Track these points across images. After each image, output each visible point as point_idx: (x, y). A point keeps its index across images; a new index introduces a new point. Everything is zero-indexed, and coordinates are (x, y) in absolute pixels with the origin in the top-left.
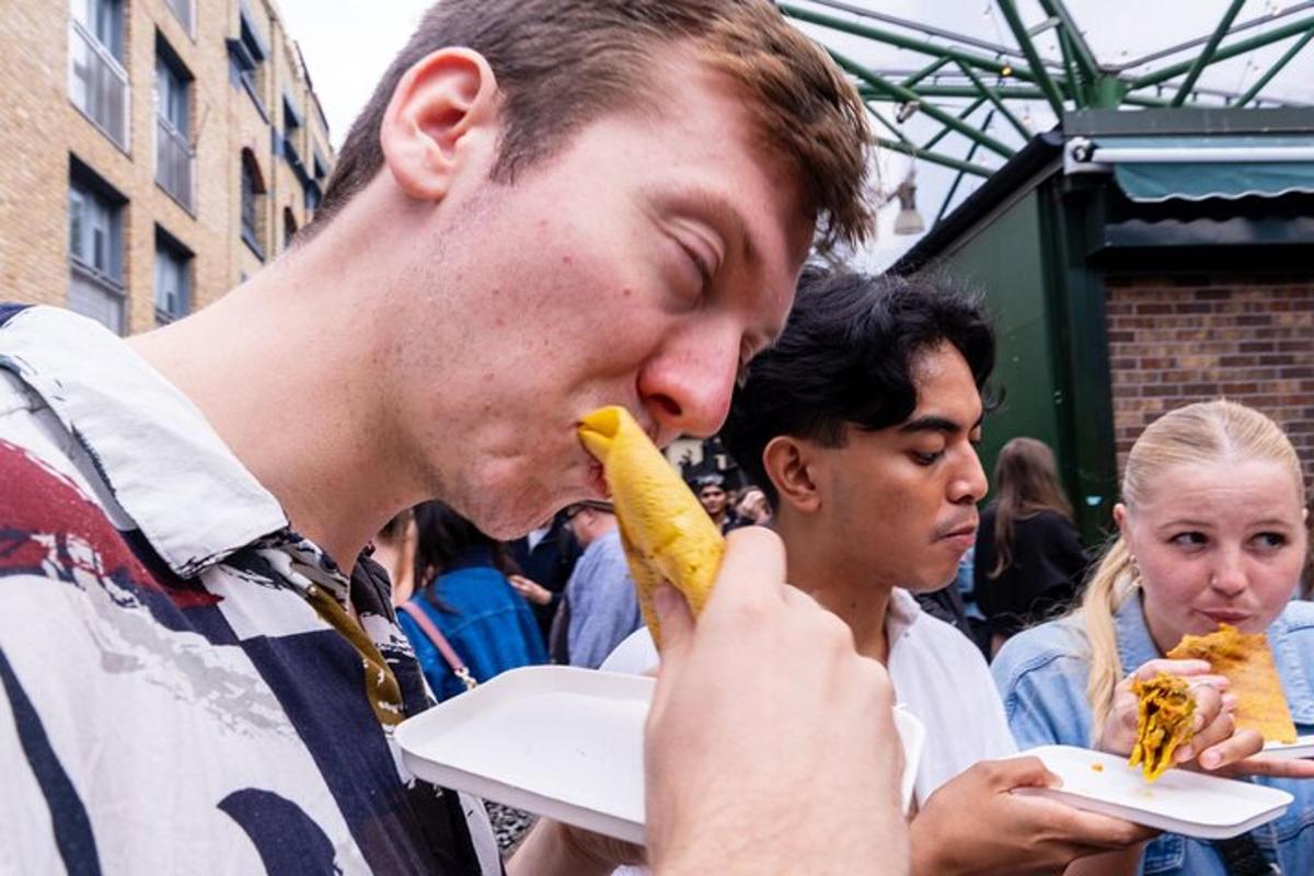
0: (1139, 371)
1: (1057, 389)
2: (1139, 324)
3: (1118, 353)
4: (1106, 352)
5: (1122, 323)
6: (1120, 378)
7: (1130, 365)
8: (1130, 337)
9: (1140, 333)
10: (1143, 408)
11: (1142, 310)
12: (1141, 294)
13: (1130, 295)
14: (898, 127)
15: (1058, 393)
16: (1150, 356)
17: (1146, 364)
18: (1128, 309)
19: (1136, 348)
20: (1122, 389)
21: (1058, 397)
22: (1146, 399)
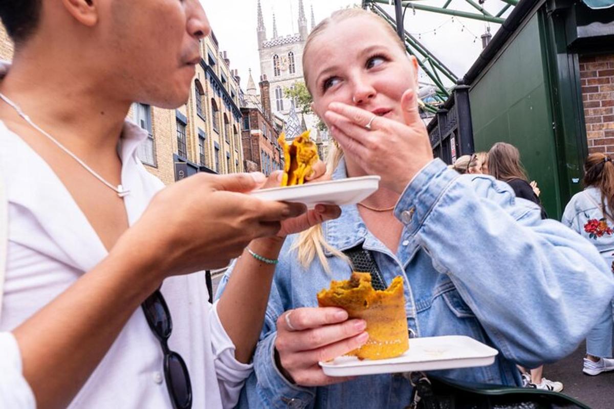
0: (601, 108)
1: (553, 121)
2: (600, 81)
3: (588, 98)
4: (582, 98)
5: (589, 82)
6: (590, 113)
7: (596, 105)
8: (596, 89)
9: (601, 87)
10: (604, 128)
11: (601, 74)
12: (601, 65)
13: (595, 66)
14: (481, 6)
15: (553, 123)
16: (608, 99)
17: (604, 104)
18: (594, 74)
19: (600, 95)
20: (591, 119)
21: (554, 125)
22: (605, 124)
